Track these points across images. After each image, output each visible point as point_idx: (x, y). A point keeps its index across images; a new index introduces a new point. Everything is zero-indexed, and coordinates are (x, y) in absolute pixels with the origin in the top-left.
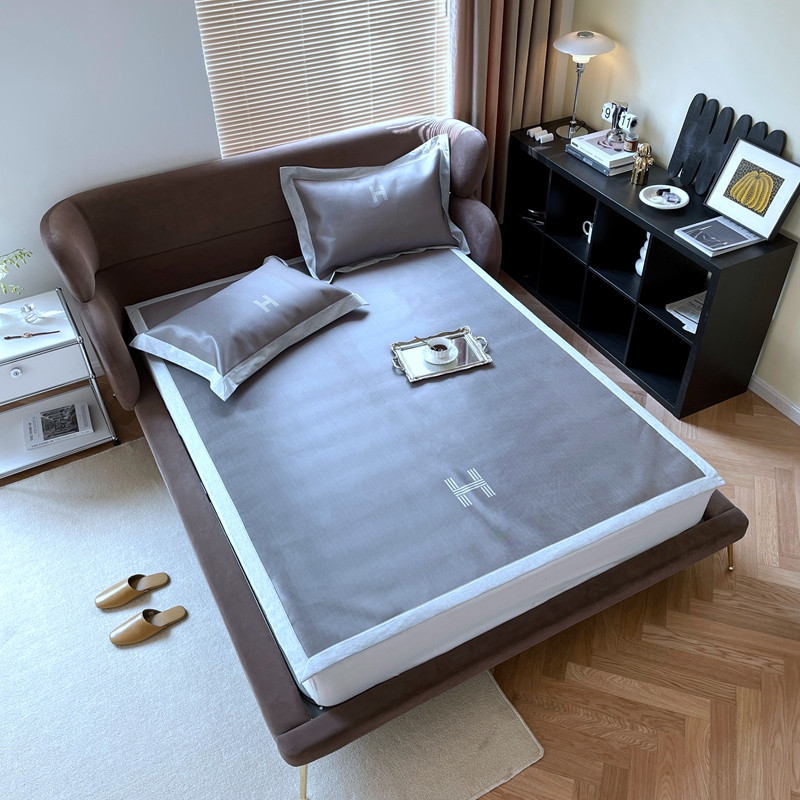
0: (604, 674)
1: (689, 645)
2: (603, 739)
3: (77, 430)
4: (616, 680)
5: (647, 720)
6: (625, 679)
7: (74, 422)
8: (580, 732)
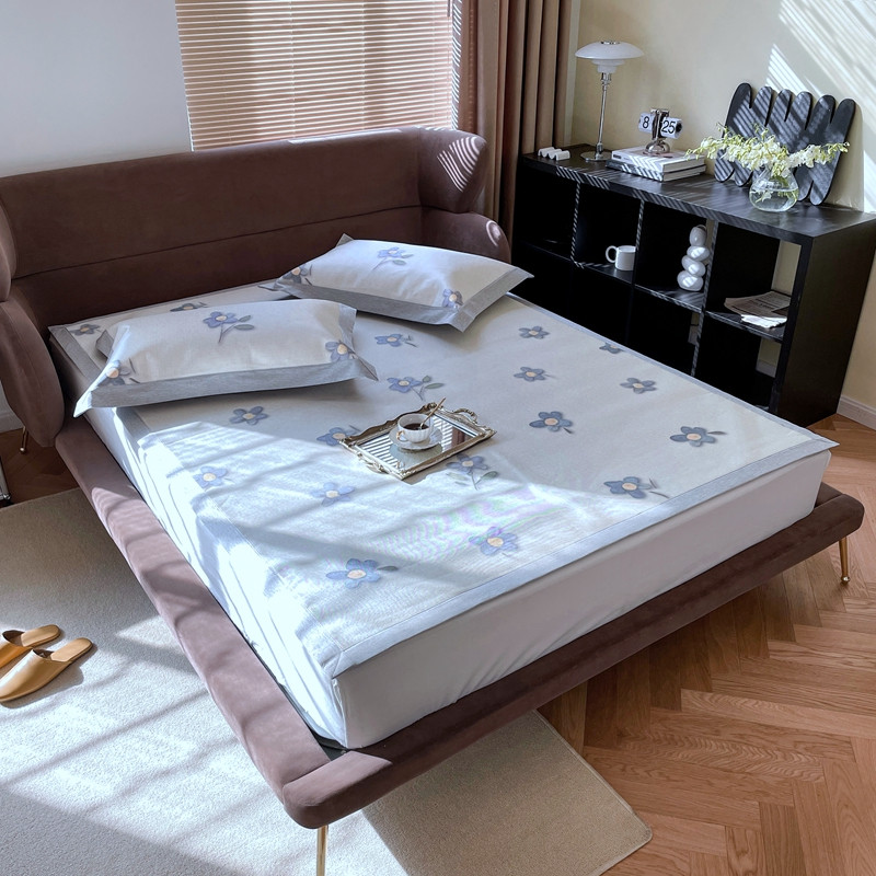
0: (732, 699)
1: (831, 660)
2: (750, 774)
4: (749, 705)
5: (802, 746)
6: (760, 702)
8: (717, 768)
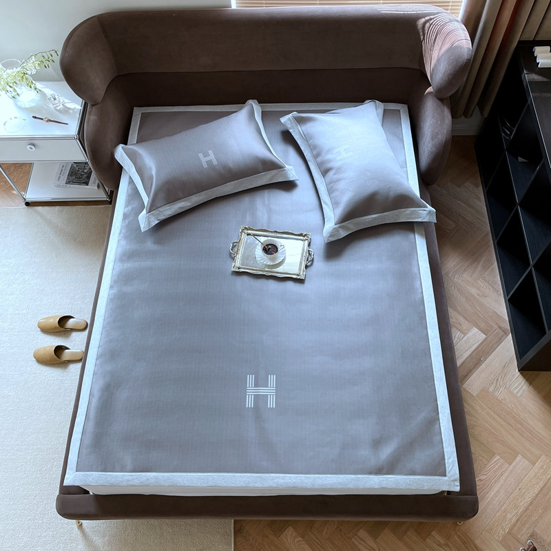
3: (87, 184)
7: (89, 177)
